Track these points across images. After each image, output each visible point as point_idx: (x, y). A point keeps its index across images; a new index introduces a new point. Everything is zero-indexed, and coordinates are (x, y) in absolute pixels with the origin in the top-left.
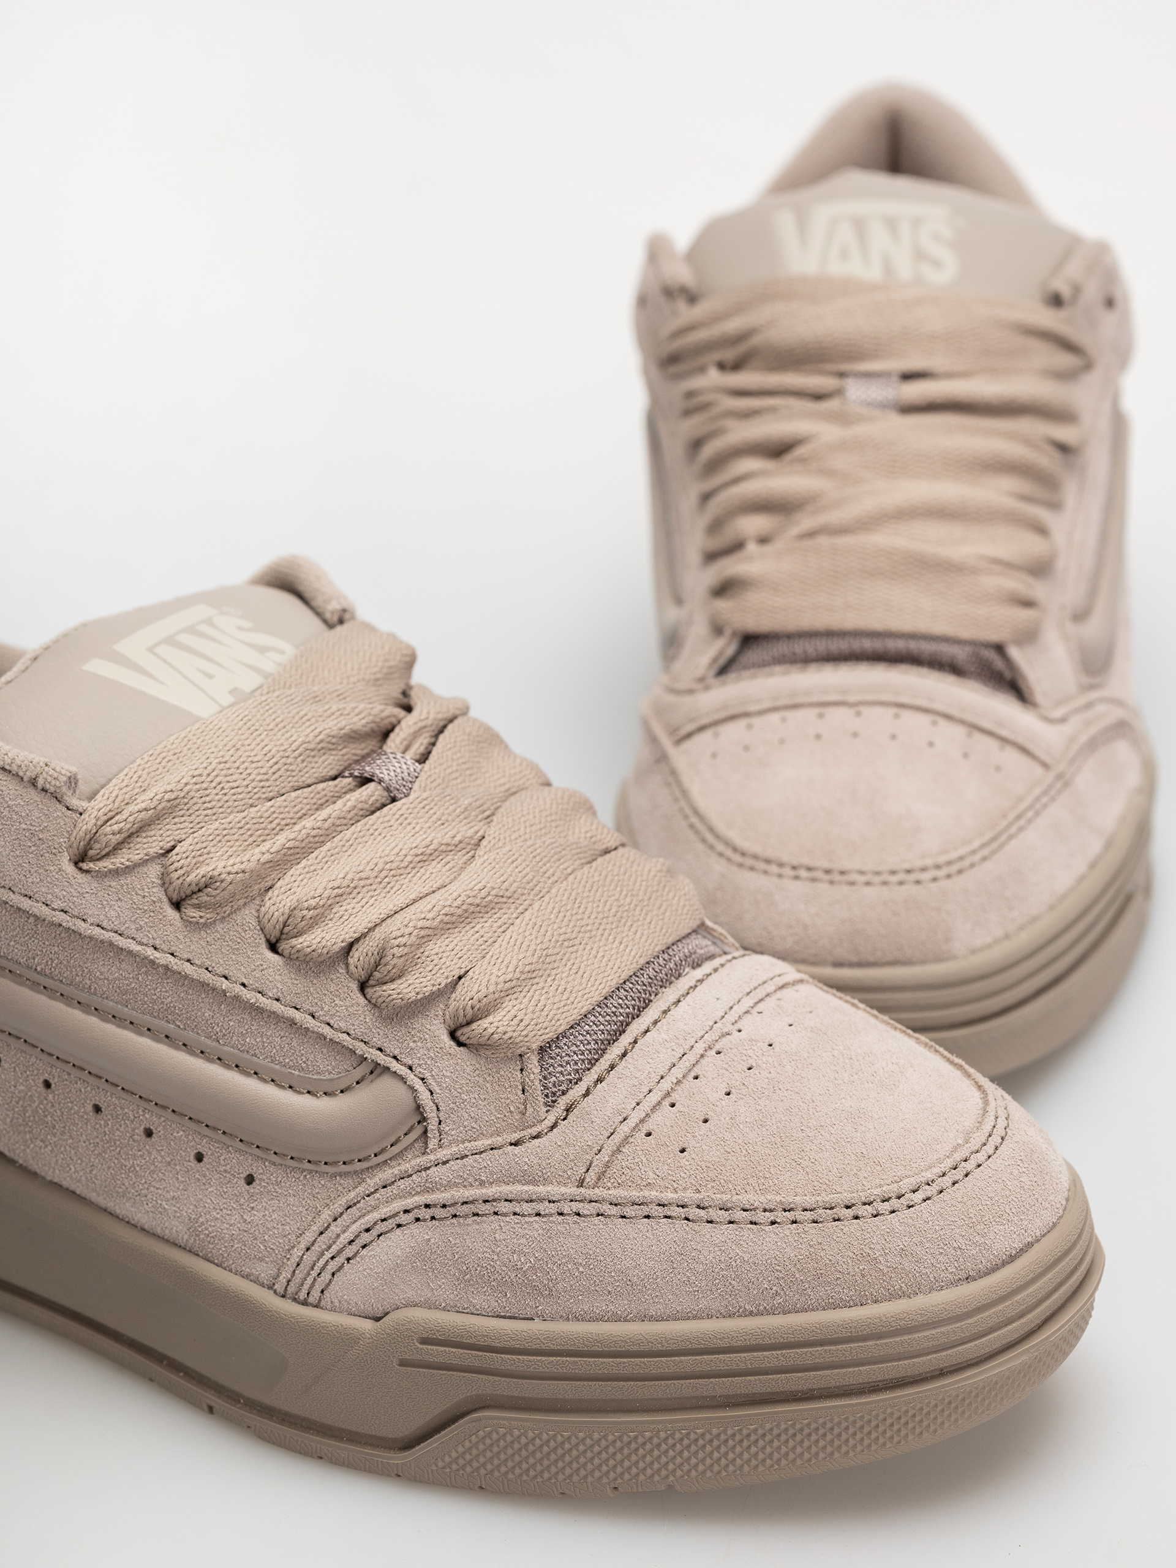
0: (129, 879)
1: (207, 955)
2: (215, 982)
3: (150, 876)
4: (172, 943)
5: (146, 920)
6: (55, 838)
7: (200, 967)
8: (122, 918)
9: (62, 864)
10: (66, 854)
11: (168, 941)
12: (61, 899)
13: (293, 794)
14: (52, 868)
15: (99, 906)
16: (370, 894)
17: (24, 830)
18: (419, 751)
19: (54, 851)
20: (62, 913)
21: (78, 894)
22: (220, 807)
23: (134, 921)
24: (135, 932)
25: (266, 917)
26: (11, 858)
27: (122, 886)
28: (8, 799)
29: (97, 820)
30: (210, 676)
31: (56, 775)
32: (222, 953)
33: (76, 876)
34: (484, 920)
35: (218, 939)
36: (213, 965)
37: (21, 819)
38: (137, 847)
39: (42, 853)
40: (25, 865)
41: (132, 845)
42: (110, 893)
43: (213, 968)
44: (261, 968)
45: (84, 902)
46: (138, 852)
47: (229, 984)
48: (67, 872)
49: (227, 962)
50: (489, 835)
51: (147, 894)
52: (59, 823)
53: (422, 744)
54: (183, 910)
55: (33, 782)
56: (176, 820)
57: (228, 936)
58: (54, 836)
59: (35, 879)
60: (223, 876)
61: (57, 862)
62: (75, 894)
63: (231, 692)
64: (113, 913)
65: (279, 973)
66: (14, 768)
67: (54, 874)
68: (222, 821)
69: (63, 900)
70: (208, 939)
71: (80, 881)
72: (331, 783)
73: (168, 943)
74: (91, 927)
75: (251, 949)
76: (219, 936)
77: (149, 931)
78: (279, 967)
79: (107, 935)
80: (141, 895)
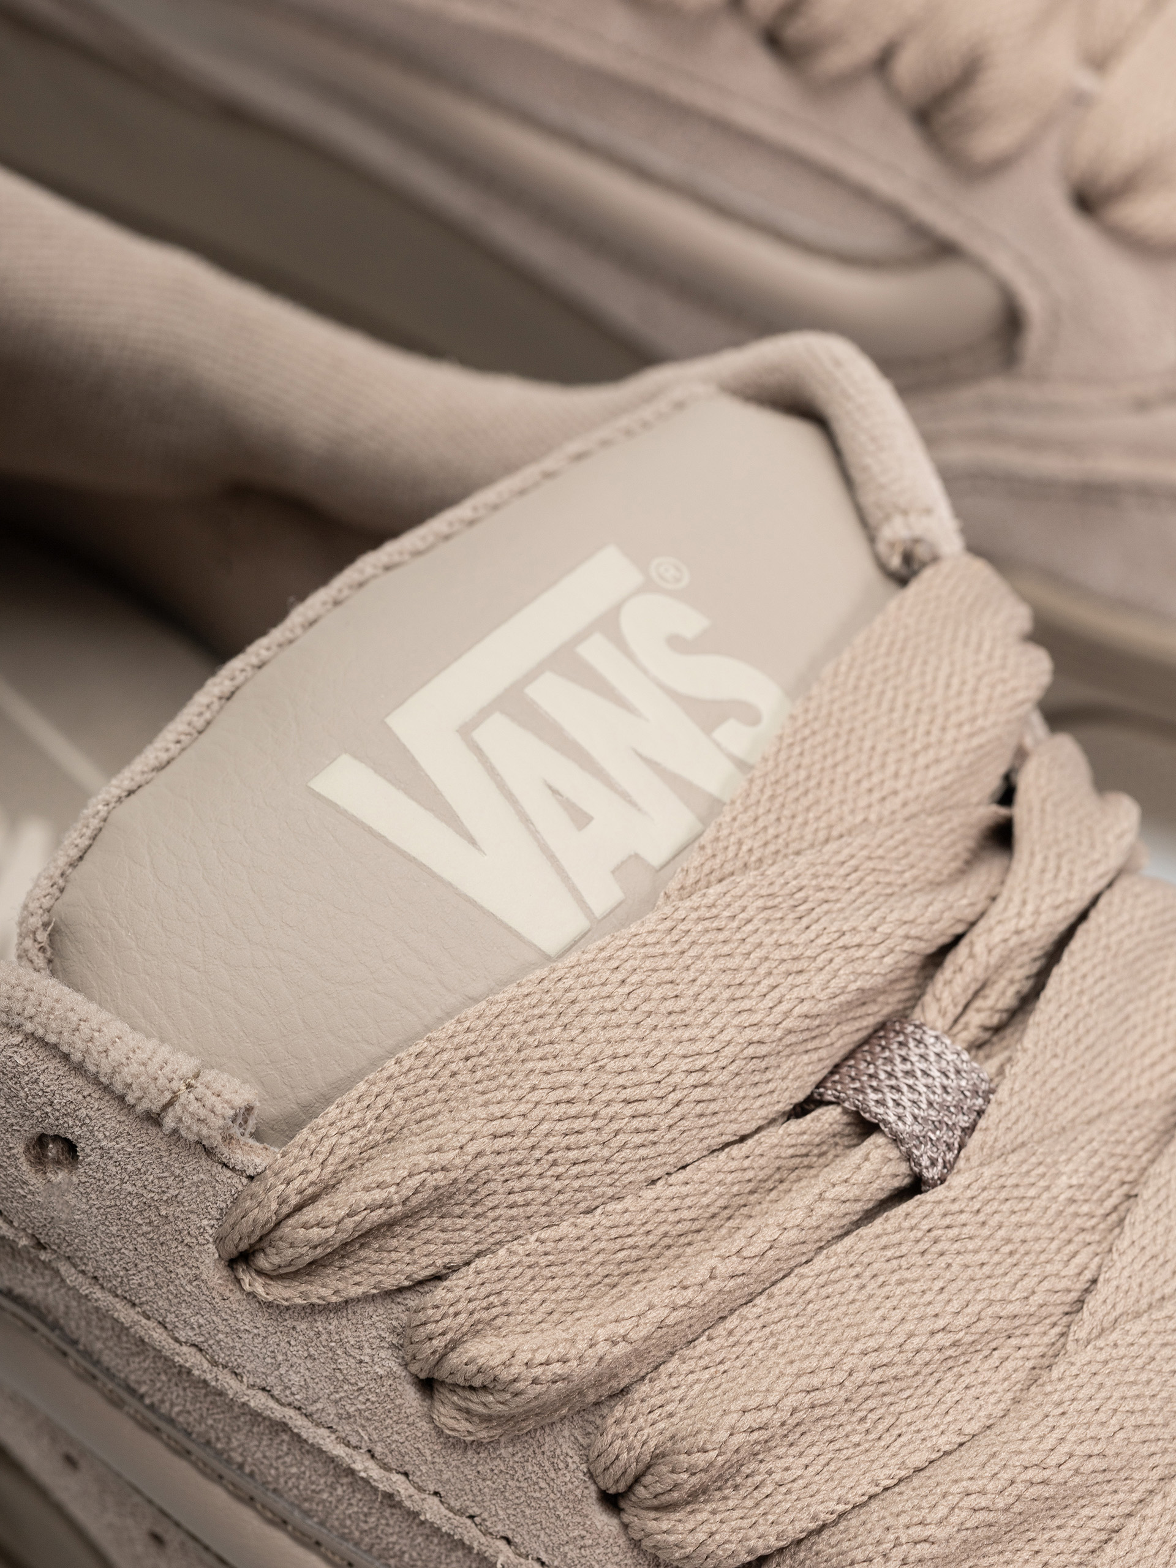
0: (335, 1322)
1: (474, 1495)
2: (484, 1548)
3: (378, 1325)
4: (407, 1458)
5: (360, 1406)
6: (193, 1217)
7: (460, 1512)
8: (311, 1391)
9: (202, 1267)
10: (212, 1247)
11: (400, 1452)
12: (193, 1328)
13: (709, 1164)
14: (180, 1271)
15: (269, 1360)
16: (829, 1435)
17: (130, 1193)
18: (1001, 1005)
19: (188, 1240)
20: (193, 1350)
21: (228, 1329)
22: (544, 1204)
23: (336, 1402)
24: (336, 1420)
25: (602, 1460)
26: (99, 1234)
27: (319, 1334)
28: (101, 1136)
29: (280, 1204)
30: (580, 818)
31: (203, 1113)
32: (506, 1499)
33: (228, 1294)
34: (1058, 1522)
35: (501, 1471)
36: (485, 1515)
37: (124, 1175)
38: (357, 1268)
39: (162, 1239)
40: (126, 1252)
41: (348, 1262)
42: (293, 1343)
43: (484, 1520)
44: (580, 1543)
45: (238, 1345)
46: (357, 1278)
47: (512, 1555)
48: (210, 1284)
49: (512, 1518)
50: (1108, 1281)
51: (367, 1359)
52: (204, 1193)
53: (1012, 982)
54: (437, 1404)
55: (154, 1119)
56: (447, 1222)
57: (520, 1472)
58: (192, 1212)
59: (145, 1280)
60: (520, 1385)
61: (191, 1262)
62: (221, 1327)
63: (616, 871)
64: (295, 1378)
65: (616, 1559)
66: (119, 1087)
67: (184, 1282)
68: (544, 1235)
69: (197, 1331)
70: (479, 1468)
71: (234, 1307)
72: (794, 1125)
73: (399, 1457)
74: (249, 1392)
75: (565, 1504)
76: (502, 1468)
77: (363, 1426)
78: (616, 1549)
79: (278, 1412)
80: (354, 1358)
